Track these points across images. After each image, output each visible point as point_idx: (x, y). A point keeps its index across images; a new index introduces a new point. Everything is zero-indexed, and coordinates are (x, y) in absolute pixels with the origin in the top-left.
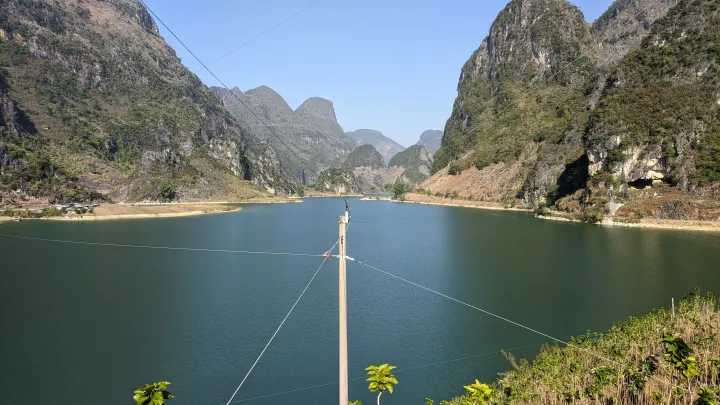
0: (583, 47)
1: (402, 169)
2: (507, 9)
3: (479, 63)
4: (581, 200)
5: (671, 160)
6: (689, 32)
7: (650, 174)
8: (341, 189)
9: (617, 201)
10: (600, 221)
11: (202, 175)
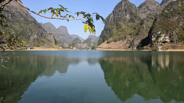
0: (138, 14)
1: (86, 44)
2: (118, 4)
3: (111, 17)
4: (151, 46)
5: (172, 37)
6: (173, 9)
7: (167, 40)
8: (75, 48)
9: (160, 46)
10: (158, 50)
11: (45, 43)
